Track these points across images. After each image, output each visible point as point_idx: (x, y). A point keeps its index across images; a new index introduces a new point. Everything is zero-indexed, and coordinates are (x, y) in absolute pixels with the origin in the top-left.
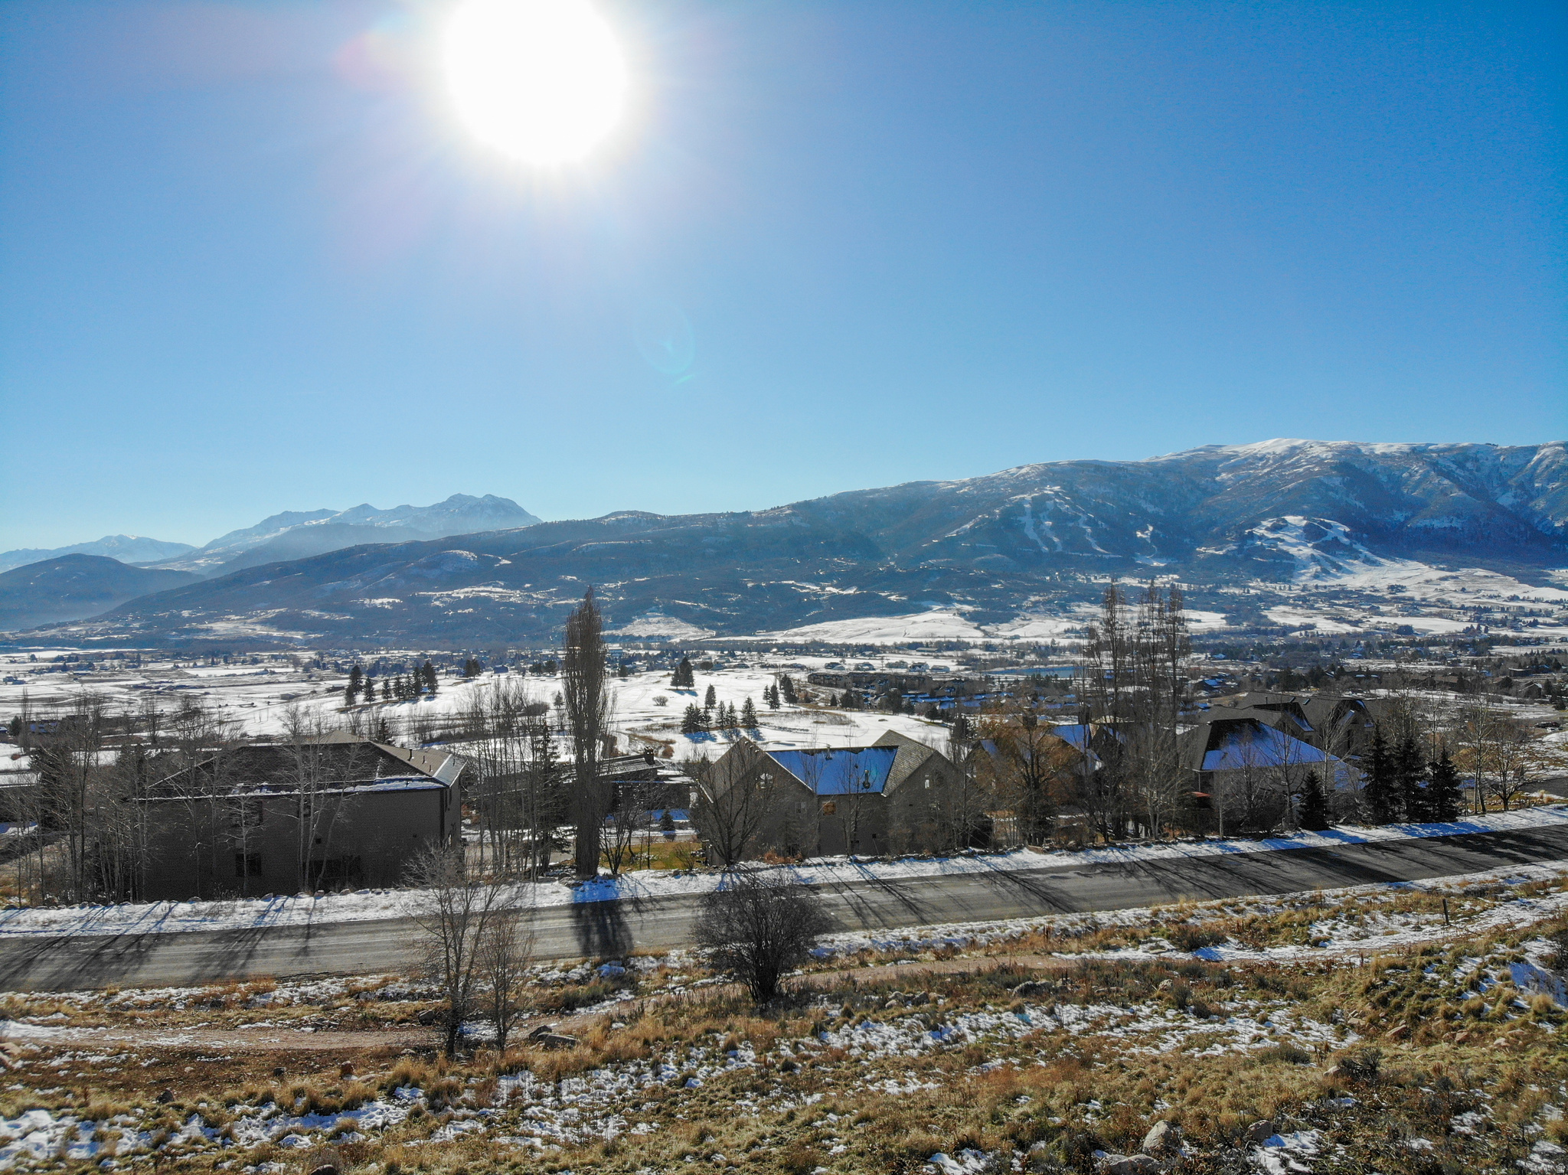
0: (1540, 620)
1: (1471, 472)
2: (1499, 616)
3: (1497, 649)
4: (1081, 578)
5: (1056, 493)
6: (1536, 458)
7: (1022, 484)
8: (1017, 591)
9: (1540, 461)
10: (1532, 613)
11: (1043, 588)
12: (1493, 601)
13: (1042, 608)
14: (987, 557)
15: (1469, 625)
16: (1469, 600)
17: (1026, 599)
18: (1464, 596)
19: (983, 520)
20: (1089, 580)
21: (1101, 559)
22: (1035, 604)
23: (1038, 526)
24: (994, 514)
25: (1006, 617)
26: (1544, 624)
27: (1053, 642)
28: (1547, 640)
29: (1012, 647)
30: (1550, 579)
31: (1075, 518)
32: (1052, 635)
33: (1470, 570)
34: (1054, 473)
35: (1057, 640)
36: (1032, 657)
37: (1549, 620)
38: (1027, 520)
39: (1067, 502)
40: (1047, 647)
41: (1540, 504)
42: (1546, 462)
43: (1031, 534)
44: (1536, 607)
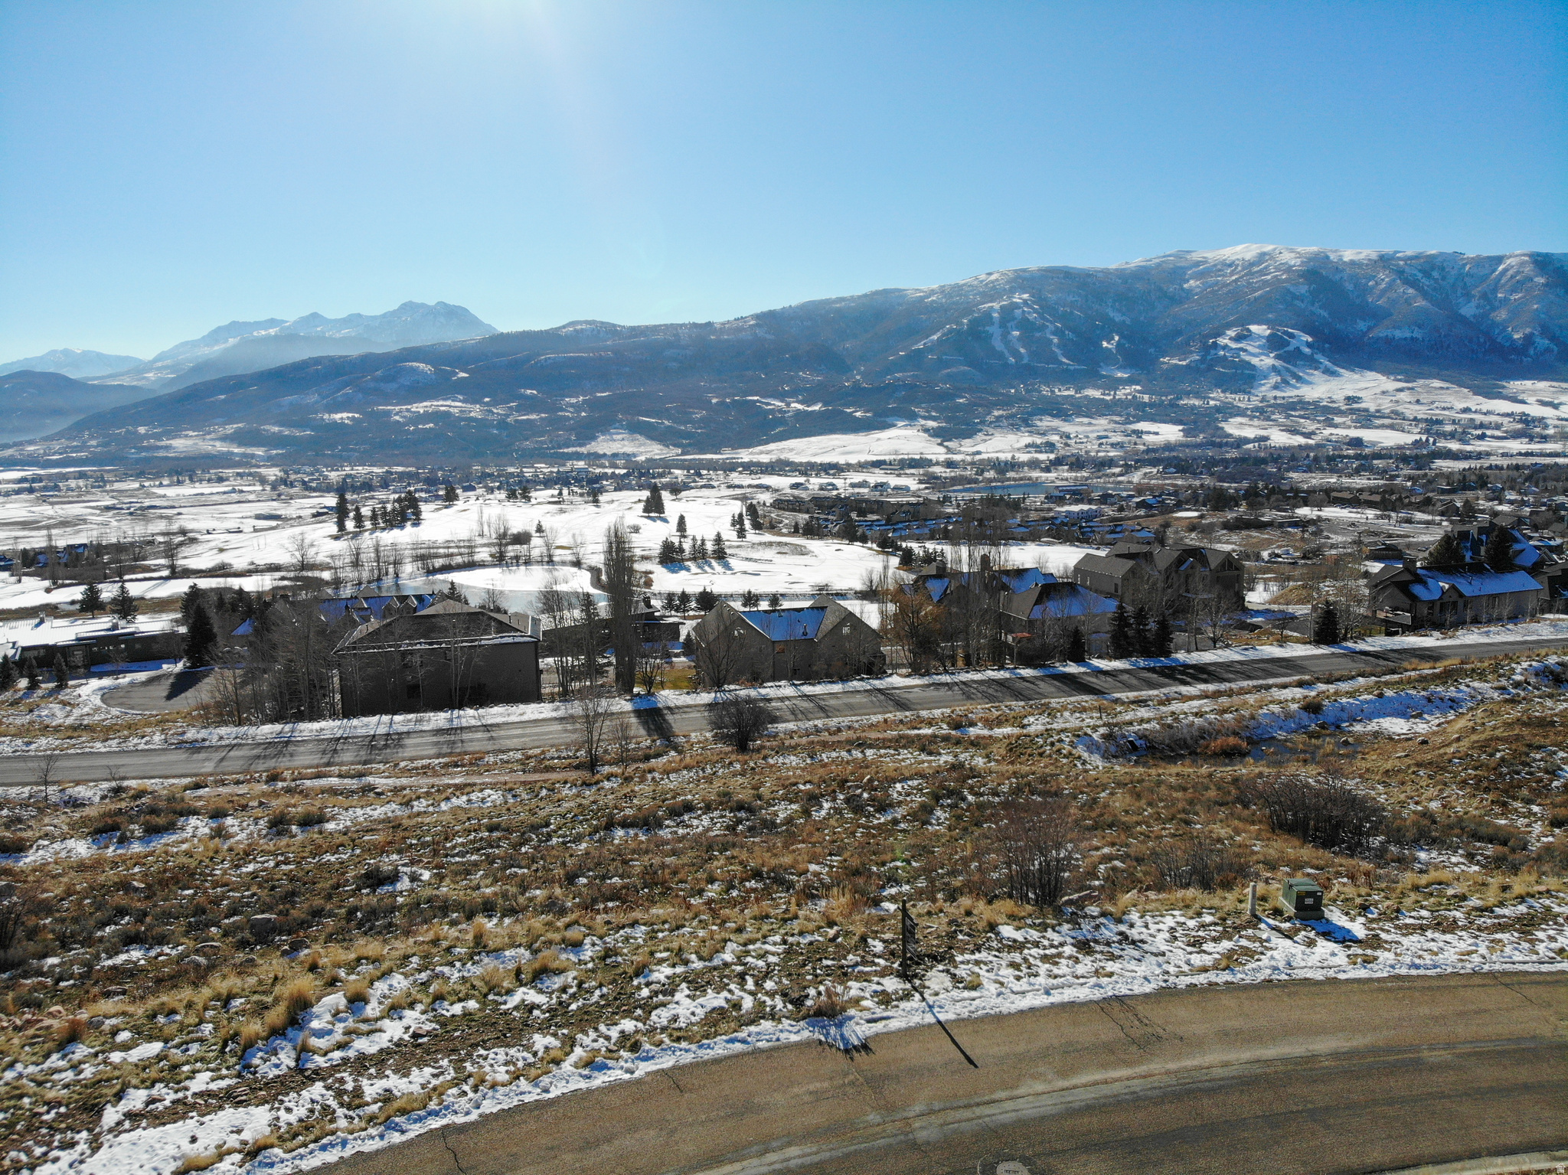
0: (1489, 432)
1: (1436, 280)
2: (1448, 428)
3: (1440, 464)
4: (1045, 391)
5: (1025, 302)
6: (1501, 268)
7: (992, 292)
8: (981, 405)
9: (1505, 271)
10: (1482, 426)
11: (1006, 402)
12: (1446, 413)
13: (1005, 423)
14: (954, 370)
15: (1417, 437)
16: (1421, 412)
17: (989, 413)
18: (1418, 407)
19: (951, 331)
20: (1053, 392)
21: (1067, 370)
22: (998, 418)
23: (1005, 335)
24: (962, 324)
25: (969, 433)
26: (1493, 437)
27: (1013, 457)
28: (1488, 454)
29: (973, 463)
30: (1504, 392)
31: (1043, 328)
32: (1013, 450)
33: (1427, 382)
34: (1024, 279)
35: (1017, 455)
36: (990, 474)
37: (1497, 433)
38: (994, 330)
39: (1035, 311)
40: (1006, 463)
41: (1502, 315)
42: (1510, 273)
43: (998, 344)
44: (1486, 419)
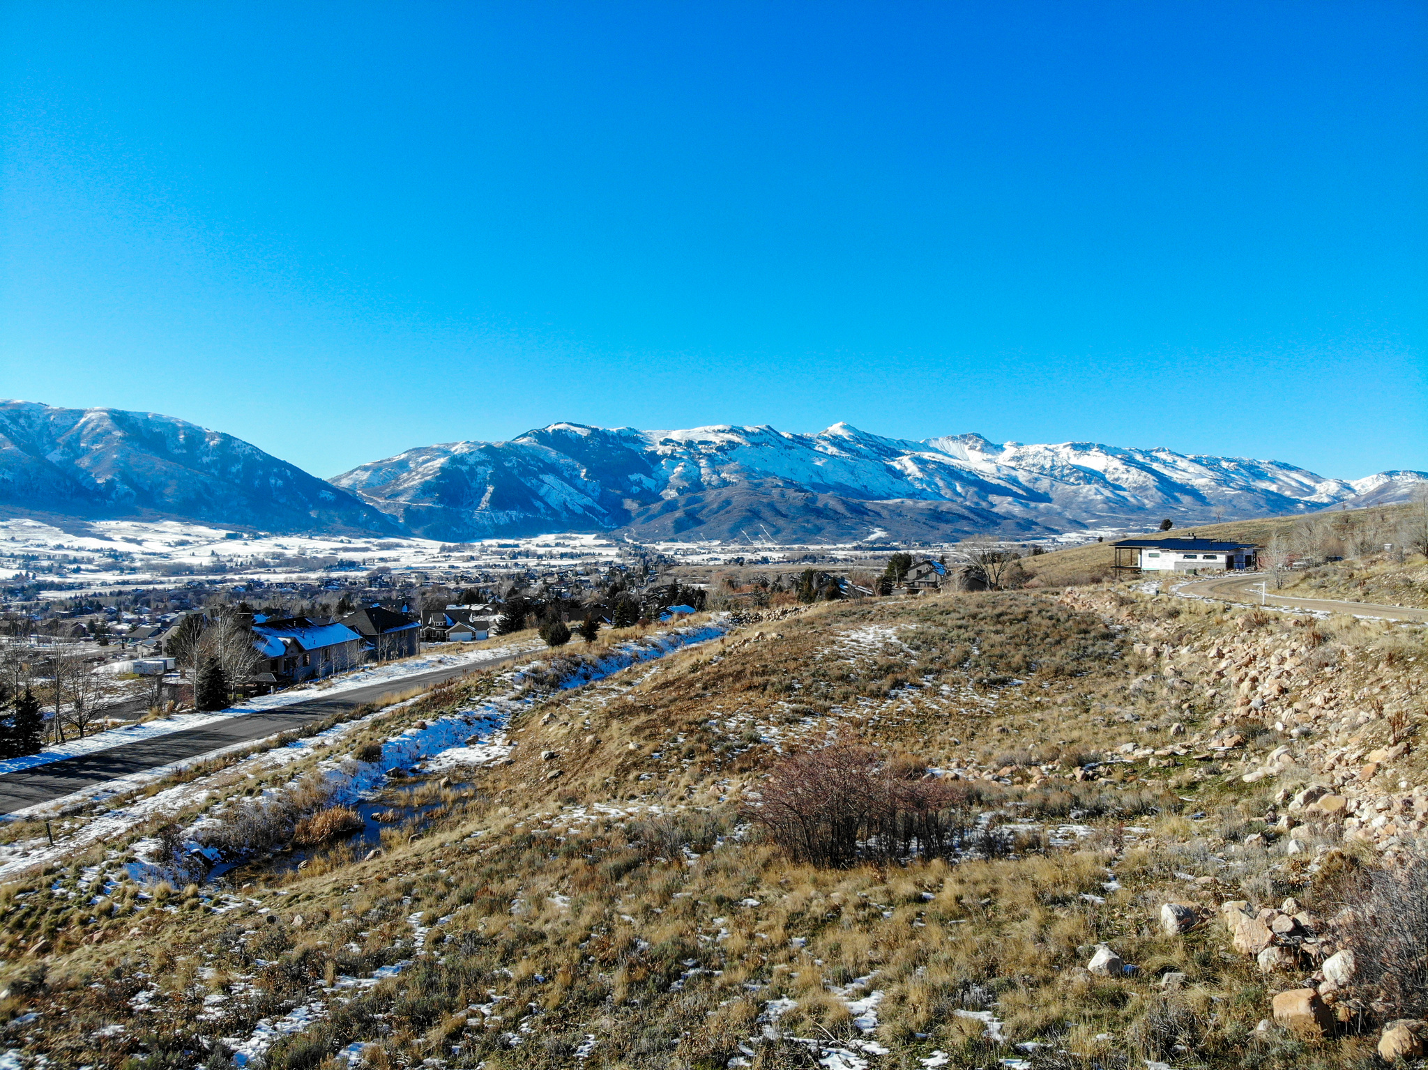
0: (83, 567)
1: (23, 428)
2: (45, 563)
3: (45, 594)
6: (83, 420)
9: (86, 423)
10: (75, 561)
12: (41, 549)
15: (18, 572)
16: (18, 549)
18: (13, 545)
26: (87, 570)
28: (89, 584)
30: (92, 530)
33: (20, 521)
37: (91, 567)
41: (85, 462)
42: (91, 425)
44: (79, 555)
